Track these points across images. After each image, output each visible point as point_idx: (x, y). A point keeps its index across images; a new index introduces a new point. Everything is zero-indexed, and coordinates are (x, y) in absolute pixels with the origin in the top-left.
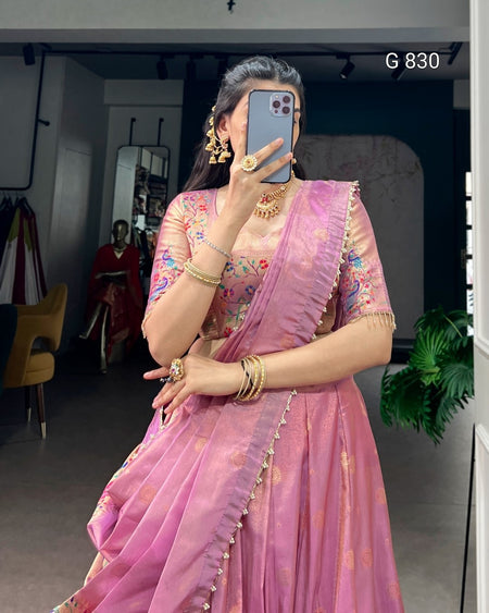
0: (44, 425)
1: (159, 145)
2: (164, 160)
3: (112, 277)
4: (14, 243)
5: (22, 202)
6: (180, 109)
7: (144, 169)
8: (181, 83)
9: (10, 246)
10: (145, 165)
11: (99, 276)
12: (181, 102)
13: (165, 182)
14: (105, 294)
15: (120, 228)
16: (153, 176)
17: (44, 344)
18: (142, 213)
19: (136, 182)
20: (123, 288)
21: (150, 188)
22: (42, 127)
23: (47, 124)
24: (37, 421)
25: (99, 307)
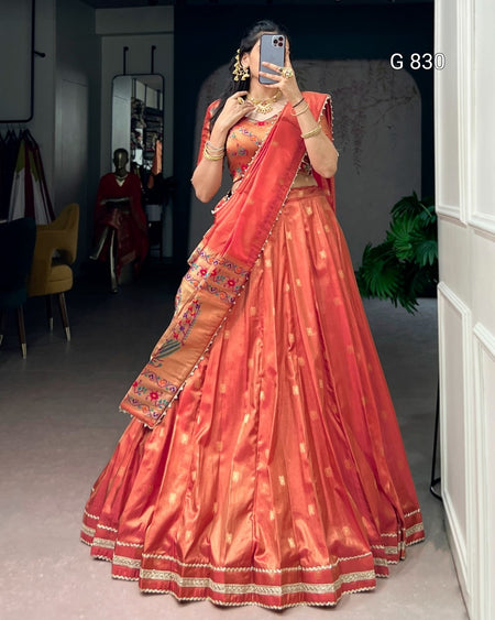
0: (67, 329)
1: (152, 73)
2: (158, 91)
3: (117, 203)
4: (22, 173)
5: (26, 134)
6: (171, 36)
7: (138, 101)
8: (171, 9)
9: (18, 176)
10: (140, 96)
11: (103, 203)
12: (172, 28)
13: (161, 114)
14: (111, 219)
15: (120, 156)
16: (149, 108)
17: (62, 258)
18: (140, 147)
19: (132, 114)
20: (127, 213)
21: (145, 121)
22: (38, 59)
23: (43, 55)
24: (61, 325)
25: (106, 231)
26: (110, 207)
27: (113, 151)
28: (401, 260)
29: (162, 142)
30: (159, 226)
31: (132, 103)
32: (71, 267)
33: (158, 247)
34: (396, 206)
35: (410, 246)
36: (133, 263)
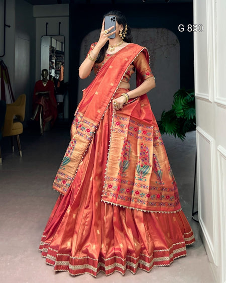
0: (20, 152)
1: (59, 35)
2: (62, 43)
3: (43, 94)
6: (68, 18)
7: (53, 47)
8: (67, 5)
10: (54, 45)
11: (37, 94)
12: (68, 14)
13: (63, 53)
14: (40, 101)
15: (45, 73)
16: (58, 51)
17: (18, 119)
18: (53, 69)
19: (50, 53)
20: (48, 98)
21: (56, 56)
22: (7, 28)
23: (9, 26)
24: (17, 150)
25: (38, 107)
26: (40, 96)
27: (41, 70)
28: (178, 117)
29: (64, 66)
30: (62, 104)
31: (50, 48)
32: (22, 123)
33: (62, 114)
34: (176, 93)
35: (182, 111)
36: (50, 121)
